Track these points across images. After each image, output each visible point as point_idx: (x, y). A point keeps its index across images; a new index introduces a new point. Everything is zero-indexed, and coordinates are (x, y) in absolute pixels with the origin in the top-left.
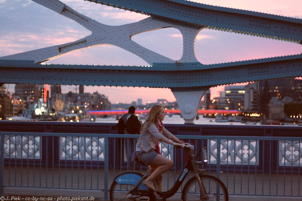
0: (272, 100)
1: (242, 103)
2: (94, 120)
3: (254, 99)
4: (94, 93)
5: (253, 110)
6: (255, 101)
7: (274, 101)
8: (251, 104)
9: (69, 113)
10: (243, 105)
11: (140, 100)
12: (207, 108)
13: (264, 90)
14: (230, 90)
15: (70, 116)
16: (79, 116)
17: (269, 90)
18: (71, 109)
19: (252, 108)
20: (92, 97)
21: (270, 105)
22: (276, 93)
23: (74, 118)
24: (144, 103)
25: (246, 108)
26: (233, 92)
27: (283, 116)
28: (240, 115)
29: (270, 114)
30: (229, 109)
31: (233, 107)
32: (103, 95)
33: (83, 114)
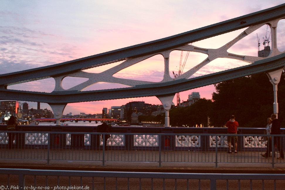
0: (133, 114)
1: (119, 115)
2: (38, 124)
3: (124, 113)
4: (45, 109)
5: (124, 118)
6: (125, 114)
7: (134, 114)
8: (123, 116)
9: (24, 120)
10: (120, 117)
11: (71, 113)
12: (103, 118)
13: (129, 109)
14: (114, 108)
15: (24, 121)
16: (29, 121)
17: (131, 109)
18: (25, 117)
19: (123, 118)
20: (44, 111)
21: (132, 116)
22: (135, 110)
23: (26, 122)
24: (73, 115)
25: (121, 117)
26: (115, 110)
27: (138, 122)
28: (118, 121)
29: (132, 121)
30: (113, 118)
31: (115, 117)
32: (49, 110)
33: (31, 120)
